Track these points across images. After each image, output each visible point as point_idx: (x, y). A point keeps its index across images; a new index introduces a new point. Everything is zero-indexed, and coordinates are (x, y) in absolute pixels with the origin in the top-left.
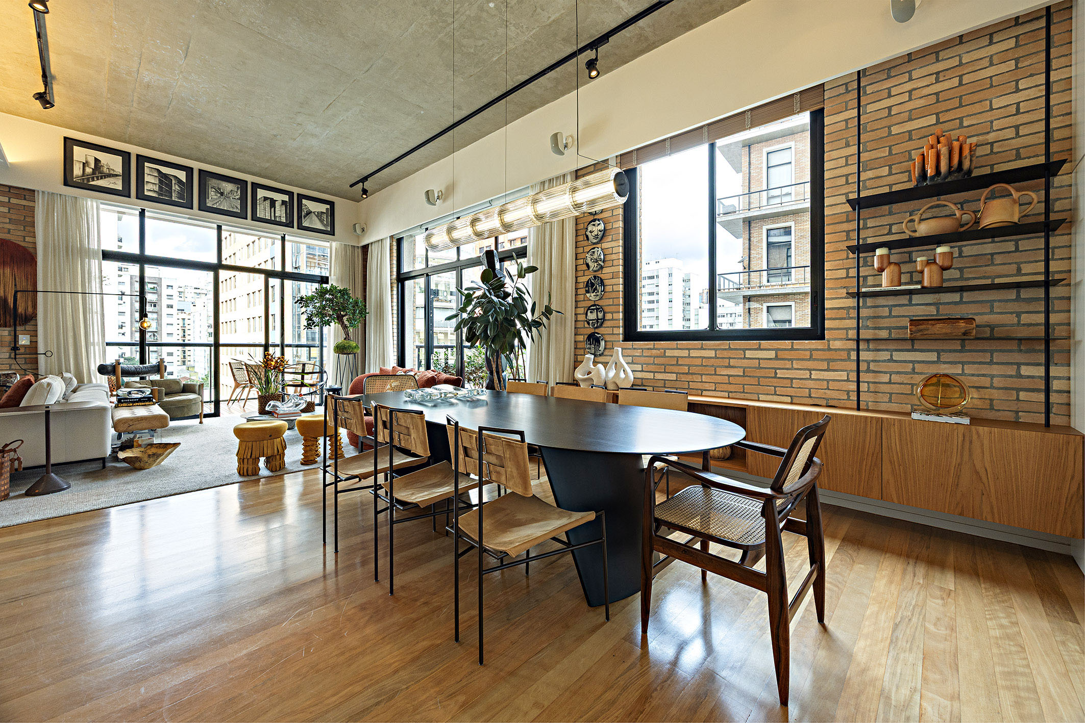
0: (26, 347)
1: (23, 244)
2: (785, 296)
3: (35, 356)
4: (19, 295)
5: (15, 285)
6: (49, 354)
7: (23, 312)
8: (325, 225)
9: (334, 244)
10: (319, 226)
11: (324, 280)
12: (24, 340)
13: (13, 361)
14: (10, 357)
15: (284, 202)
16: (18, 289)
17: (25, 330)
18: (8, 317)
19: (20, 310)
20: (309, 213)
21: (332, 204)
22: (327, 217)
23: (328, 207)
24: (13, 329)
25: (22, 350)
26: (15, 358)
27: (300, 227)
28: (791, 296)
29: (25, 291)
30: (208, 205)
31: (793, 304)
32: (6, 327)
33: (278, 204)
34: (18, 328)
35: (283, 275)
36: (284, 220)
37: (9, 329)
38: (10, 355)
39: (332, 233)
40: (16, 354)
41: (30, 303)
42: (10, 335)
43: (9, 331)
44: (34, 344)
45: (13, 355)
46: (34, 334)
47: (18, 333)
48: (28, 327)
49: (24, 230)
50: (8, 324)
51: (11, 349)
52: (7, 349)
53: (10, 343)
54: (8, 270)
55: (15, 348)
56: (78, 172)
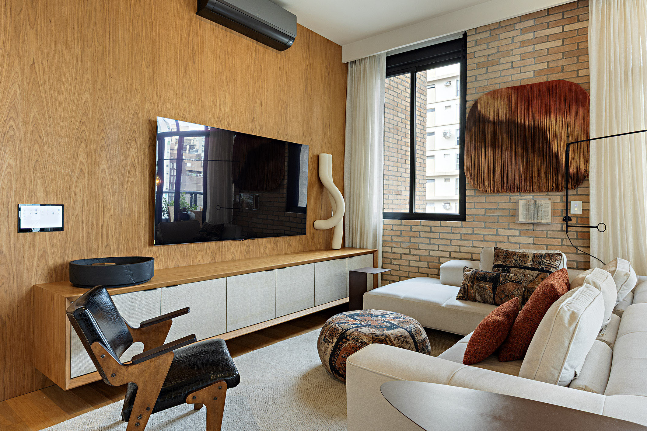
0: (577, 217)
1: (575, 81)
3: (586, 229)
4: (571, 148)
5: (568, 137)
6: (602, 227)
7: (575, 171)
12: (576, 208)
13: (564, 235)
14: (562, 230)
16: (571, 140)
17: (577, 194)
18: (560, 179)
19: (573, 168)
24: (564, 193)
25: (573, 222)
26: (567, 231)
29: (577, 142)
32: (558, 191)
34: (571, 192)
37: (560, 193)
38: (562, 227)
40: (567, 226)
41: (582, 158)
42: (562, 201)
43: (562, 196)
44: (586, 211)
45: (564, 229)
46: (586, 201)
47: (570, 198)
48: (580, 190)
50: (560, 187)
51: (563, 220)
52: (560, 219)
53: (562, 212)
54: (560, 119)
55: (567, 219)
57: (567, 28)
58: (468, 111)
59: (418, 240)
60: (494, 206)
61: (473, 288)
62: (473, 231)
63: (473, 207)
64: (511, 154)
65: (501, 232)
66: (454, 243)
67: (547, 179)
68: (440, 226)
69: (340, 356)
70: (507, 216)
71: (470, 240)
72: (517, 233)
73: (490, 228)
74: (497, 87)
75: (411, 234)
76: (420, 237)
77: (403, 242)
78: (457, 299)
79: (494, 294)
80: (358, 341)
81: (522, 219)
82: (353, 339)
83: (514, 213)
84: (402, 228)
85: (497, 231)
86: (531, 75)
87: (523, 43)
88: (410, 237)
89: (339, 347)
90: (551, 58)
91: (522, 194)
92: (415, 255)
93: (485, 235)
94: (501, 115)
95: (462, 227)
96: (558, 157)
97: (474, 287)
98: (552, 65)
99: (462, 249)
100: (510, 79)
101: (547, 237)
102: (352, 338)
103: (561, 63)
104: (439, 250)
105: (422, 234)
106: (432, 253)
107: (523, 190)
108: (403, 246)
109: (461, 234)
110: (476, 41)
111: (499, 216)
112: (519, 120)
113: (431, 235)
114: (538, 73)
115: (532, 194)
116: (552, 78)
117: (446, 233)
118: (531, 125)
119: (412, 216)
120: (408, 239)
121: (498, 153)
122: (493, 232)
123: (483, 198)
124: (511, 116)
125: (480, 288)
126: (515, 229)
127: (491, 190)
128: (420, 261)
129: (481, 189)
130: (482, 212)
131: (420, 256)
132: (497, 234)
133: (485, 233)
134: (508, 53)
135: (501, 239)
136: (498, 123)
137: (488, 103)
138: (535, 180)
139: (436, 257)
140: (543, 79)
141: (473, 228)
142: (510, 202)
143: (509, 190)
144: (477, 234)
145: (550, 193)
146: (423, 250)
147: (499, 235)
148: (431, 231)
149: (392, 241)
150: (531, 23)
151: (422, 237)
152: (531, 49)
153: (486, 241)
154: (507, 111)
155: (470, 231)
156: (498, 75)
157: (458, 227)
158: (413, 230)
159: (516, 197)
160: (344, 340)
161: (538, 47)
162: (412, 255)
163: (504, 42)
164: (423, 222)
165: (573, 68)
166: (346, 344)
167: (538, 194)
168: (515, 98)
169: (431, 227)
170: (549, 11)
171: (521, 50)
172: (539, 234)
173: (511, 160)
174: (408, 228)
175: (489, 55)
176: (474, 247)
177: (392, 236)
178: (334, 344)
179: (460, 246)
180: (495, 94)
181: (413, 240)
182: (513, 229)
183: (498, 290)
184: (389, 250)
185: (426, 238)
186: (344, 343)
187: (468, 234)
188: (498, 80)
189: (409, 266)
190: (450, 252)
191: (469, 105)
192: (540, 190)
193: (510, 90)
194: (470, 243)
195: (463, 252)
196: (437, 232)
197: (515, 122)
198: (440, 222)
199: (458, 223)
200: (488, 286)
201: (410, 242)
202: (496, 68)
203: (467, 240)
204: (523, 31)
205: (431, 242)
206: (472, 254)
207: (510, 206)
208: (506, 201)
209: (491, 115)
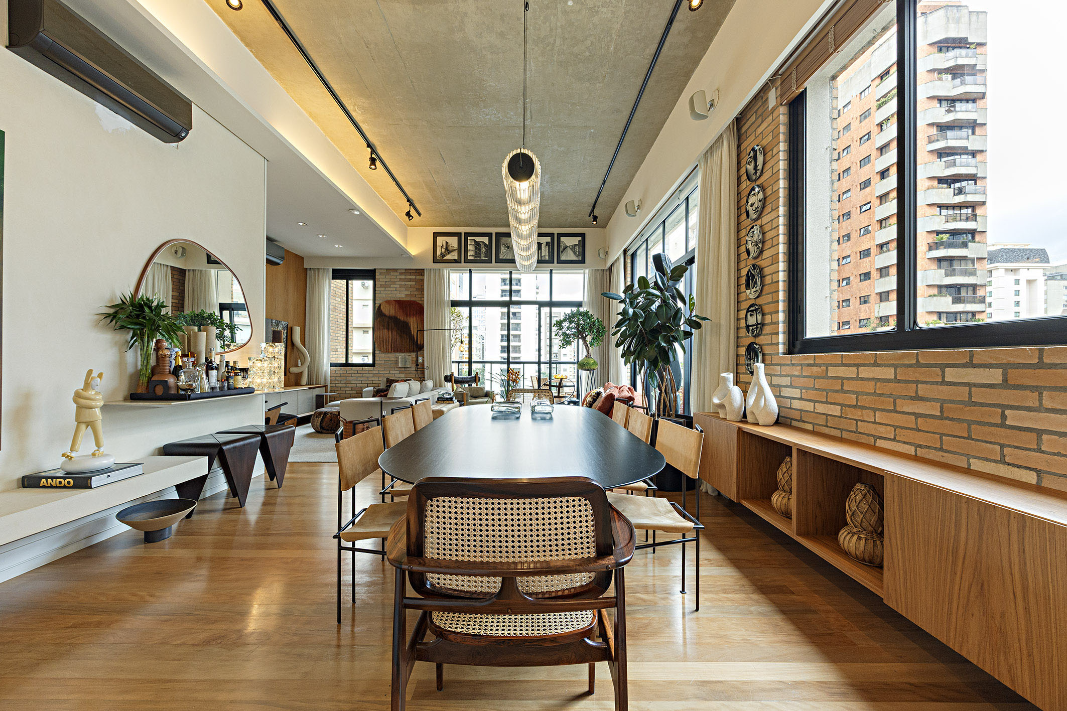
1: (419, 302)
3: (423, 369)
4: (419, 333)
5: (417, 327)
6: (428, 366)
7: (420, 343)
8: (577, 256)
9: (587, 271)
10: (575, 258)
11: (579, 304)
12: (420, 360)
13: (416, 373)
15: (547, 243)
17: (421, 354)
18: (414, 346)
20: (566, 247)
21: (583, 235)
22: (579, 248)
23: (580, 238)
24: (416, 353)
26: (417, 371)
27: (559, 262)
29: (421, 331)
30: (500, 258)
32: (414, 352)
33: (543, 246)
34: (418, 353)
35: (551, 304)
36: (547, 258)
38: (415, 369)
39: (583, 261)
40: (418, 368)
41: (422, 338)
42: (415, 357)
43: (414, 355)
44: (424, 361)
46: (423, 357)
47: (418, 355)
48: (421, 352)
49: (421, 294)
51: (416, 365)
52: (414, 365)
53: (415, 362)
54: (415, 318)
55: (418, 365)
56: (439, 253)
57: (418, 277)
58: (376, 308)
59: (351, 378)
60: (388, 359)
62: (380, 372)
63: (379, 360)
64: (396, 333)
65: (392, 372)
66: (370, 378)
67: (410, 346)
68: (362, 370)
70: (393, 364)
72: (398, 372)
73: (386, 370)
74: (389, 299)
75: (347, 375)
77: (341, 380)
81: (400, 366)
83: (397, 362)
84: (341, 372)
85: (390, 371)
86: (403, 296)
87: (401, 281)
90: (412, 289)
91: (399, 353)
94: (391, 314)
95: (374, 370)
96: (414, 336)
98: (411, 293)
99: (374, 382)
100: (395, 296)
101: (410, 374)
103: (415, 293)
104: (362, 383)
105: (353, 375)
106: (358, 385)
107: (400, 351)
109: (373, 374)
110: (379, 274)
111: (390, 364)
112: (399, 318)
113: (358, 375)
114: (406, 296)
115: (403, 353)
116: (413, 299)
117: (365, 373)
118: (403, 320)
119: (347, 364)
120: (345, 378)
121: (390, 333)
123: (383, 355)
124: (395, 315)
127: (387, 351)
128: (351, 390)
129: (383, 351)
130: (384, 362)
131: (352, 387)
132: (390, 373)
133: (384, 373)
134: (394, 283)
135: (391, 375)
136: (390, 317)
137: (385, 306)
138: (405, 347)
139: (361, 387)
140: (408, 299)
141: (379, 370)
142: (395, 357)
143: (394, 352)
146: (353, 383)
149: (336, 380)
151: (353, 377)
152: (403, 283)
154: (394, 312)
155: (377, 372)
156: (390, 292)
157: (372, 370)
158: (348, 373)
159: (397, 354)
161: (407, 283)
162: (347, 387)
163: (392, 277)
164: (353, 368)
165: (419, 296)
168: (398, 306)
169: (357, 371)
171: (400, 283)
172: (407, 372)
173: (396, 336)
174: (345, 372)
175: (386, 282)
176: (379, 380)
177: (335, 377)
179: (372, 380)
180: (388, 302)
181: (348, 378)
182: (396, 370)
184: (334, 385)
185: (355, 377)
187: (376, 374)
188: (390, 296)
189: (345, 394)
190: (368, 384)
191: (377, 305)
192: (408, 352)
193: (396, 302)
194: (377, 379)
197: (397, 318)
198: (362, 368)
199: (372, 368)
201: (346, 380)
202: (389, 289)
203: (376, 377)
205: (357, 379)
206: (378, 384)
207: (394, 359)
208: (392, 356)
209: (387, 313)
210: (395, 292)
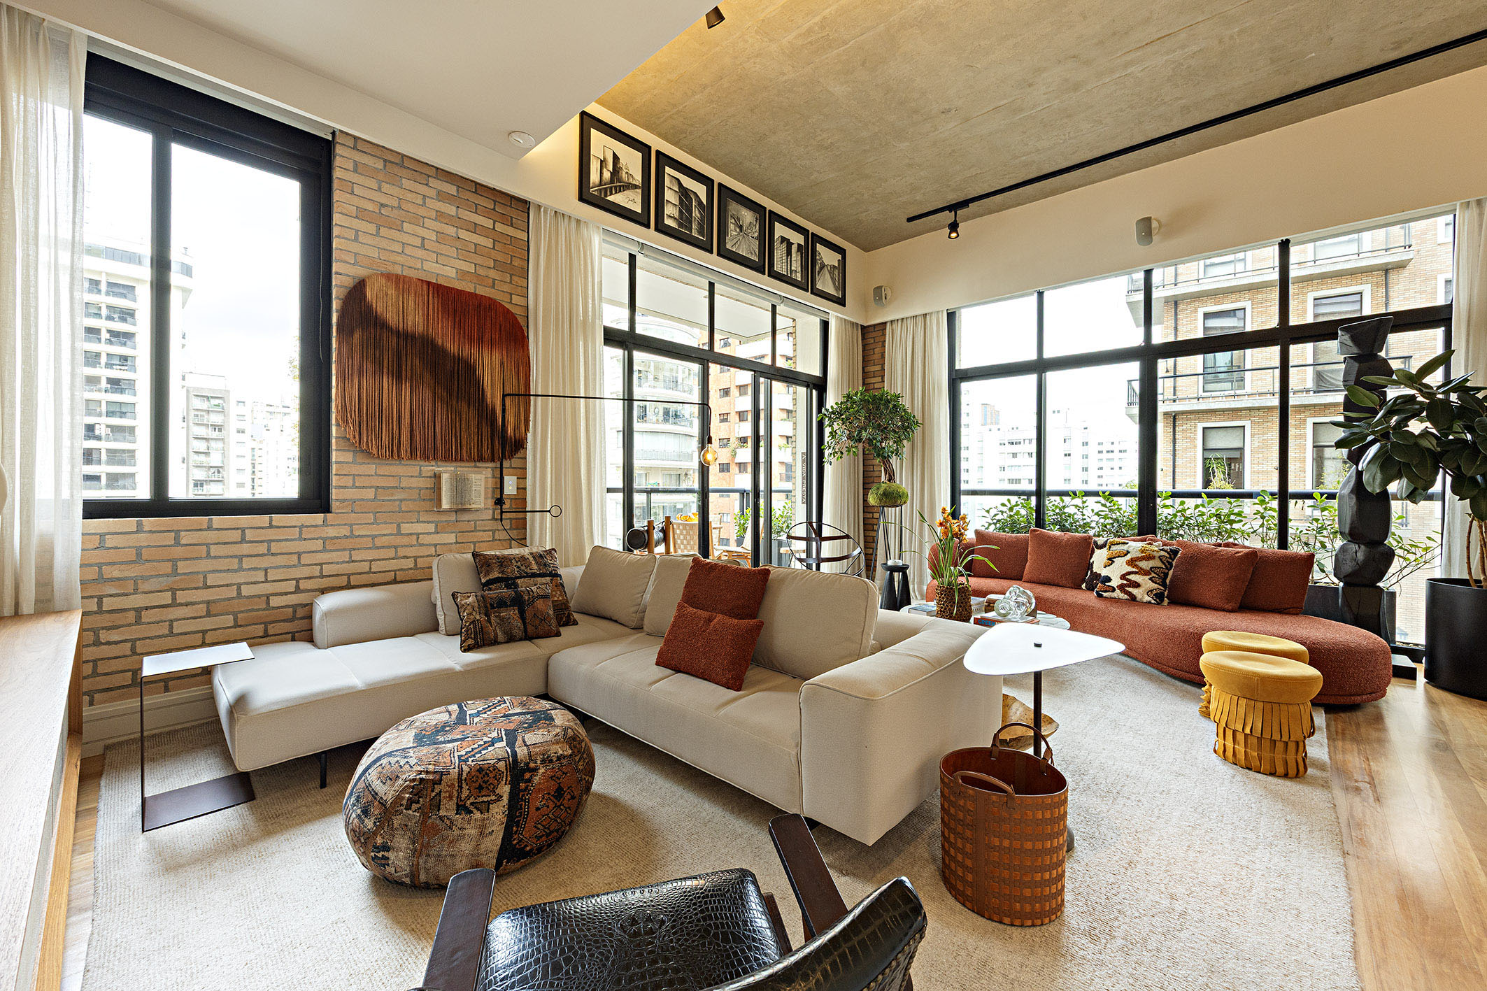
0: (513, 499)
1: (507, 306)
2: (1235, 412)
3: (521, 515)
4: (508, 400)
5: (504, 384)
6: (556, 511)
7: (512, 433)
12: (510, 486)
13: (498, 525)
14: (494, 519)
16: (508, 391)
17: (513, 467)
18: (494, 444)
19: (510, 431)
24: (498, 465)
25: (506, 506)
26: (501, 520)
28: (1244, 412)
29: (516, 395)
31: (1247, 424)
32: (492, 462)
34: (506, 464)
37: (491, 465)
38: (494, 514)
40: (502, 512)
42: (494, 476)
43: (493, 469)
44: (522, 489)
45: (498, 516)
46: (522, 477)
47: (505, 471)
48: (515, 462)
49: (511, 283)
50: (494, 456)
51: (496, 504)
52: (490, 502)
53: (493, 492)
54: (497, 352)
55: (499, 502)
56: (594, 177)
57: (500, 228)
59: (203, 566)
60: (392, 482)
61: (490, 623)
62: (352, 531)
63: (350, 484)
64: (428, 394)
65: (406, 528)
66: (306, 559)
67: (477, 441)
68: (271, 526)
69: (533, 810)
70: (415, 500)
71: (344, 550)
72: (432, 528)
73: (385, 523)
74: (398, 270)
75: (178, 552)
76: (208, 556)
77: (145, 578)
78: (465, 651)
79: (524, 623)
80: (552, 760)
81: (445, 505)
82: (543, 761)
84: (143, 540)
85: (399, 526)
86: (452, 273)
87: (440, 216)
88: (174, 562)
89: (523, 795)
90: (480, 260)
91: (439, 463)
92: (193, 604)
93: (376, 536)
94: (410, 323)
95: (325, 524)
96: (494, 410)
97: (492, 621)
98: (481, 271)
99: (327, 570)
100: (419, 266)
101: (475, 530)
102: (539, 762)
104: (267, 581)
105: (214, 550)
106: (246, 591)
107: (448, 458)
108: (144, 586)
109: (324, 540)
110: (356, 164)
111: (401, 500)
112: (440, 342)
113: (246, 549)
114: (462, 274)
115: (454, 464)
116: (482, 291)
117: (287, 540)
118: (459, 354)
119: (161, 506)
122: (391, 529)
123: (371, 468)
124: (428, 330)
125: (502, 619)
126: (429, 522)
128: (209, 614)
129: (375, 452)
130: (370, 494)
131: (208, 602)
132: (399, 533)
133: (374, 533)
134: (417, 220)
135: (405, 540)
136: (404, 336)
137: (387, 294)
138: (464, 443)
139: (259, 596)
140: (470, 287)
141: (351, 526)
142: (420, 476)
143: (426, 457)
144: (359, 536)
145: (478, 464)
146: (219, 586)
147: (402, 534)
148: (243, 540)
150: (452, 190)
151: (215, 557)
152: (451, 231)
153: (378, 548)
154: (420, 320)
155: (344, 531)
156: (398, 248)
157: (316, 526)
158: (183, 542)
159: (430, 468)
160: (527, 776)
161: (464, 234)
162: (181, 605)
163: (410, 196)
164: (217, 520)
165: (506, 288)
166: (536, 780)
167: (467, 464)
168: (434, 302)
169: (243, 530)
170: (479, 188)
171: (438, 226)
172: (464, 526)
173: (428, 406)
174: (169, 539)
175: (382, 205)
176: (353, 561)
177: (100, 566)
178: (505, 799)
179: (321, 565)
180: (398, 281)
181: (182, 567)
182: (425, 522)
183: (528, 615)
185: (227, 557)
186: (529, 781)
187: (340, 538)
188: (400, 259)
190: (297, 580)
192: (471, 459)
193: (425, 286)
194: (345, 556)
195: (330, 576)
196: (262, 542)
197: (433, 344)
198: (271, 518)
199: (318, 518)
200: (513, 613)
201: (175, 572)
202: (394, 234)
203: (337, 550)
204: (441, 196)
205: (245, 566)
206: (349, 575)
207: (421, 483)
208: (414, 474)
209: (391, 317)
210: (420, 253)
